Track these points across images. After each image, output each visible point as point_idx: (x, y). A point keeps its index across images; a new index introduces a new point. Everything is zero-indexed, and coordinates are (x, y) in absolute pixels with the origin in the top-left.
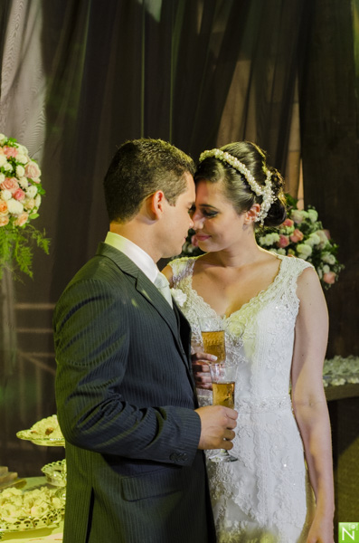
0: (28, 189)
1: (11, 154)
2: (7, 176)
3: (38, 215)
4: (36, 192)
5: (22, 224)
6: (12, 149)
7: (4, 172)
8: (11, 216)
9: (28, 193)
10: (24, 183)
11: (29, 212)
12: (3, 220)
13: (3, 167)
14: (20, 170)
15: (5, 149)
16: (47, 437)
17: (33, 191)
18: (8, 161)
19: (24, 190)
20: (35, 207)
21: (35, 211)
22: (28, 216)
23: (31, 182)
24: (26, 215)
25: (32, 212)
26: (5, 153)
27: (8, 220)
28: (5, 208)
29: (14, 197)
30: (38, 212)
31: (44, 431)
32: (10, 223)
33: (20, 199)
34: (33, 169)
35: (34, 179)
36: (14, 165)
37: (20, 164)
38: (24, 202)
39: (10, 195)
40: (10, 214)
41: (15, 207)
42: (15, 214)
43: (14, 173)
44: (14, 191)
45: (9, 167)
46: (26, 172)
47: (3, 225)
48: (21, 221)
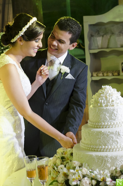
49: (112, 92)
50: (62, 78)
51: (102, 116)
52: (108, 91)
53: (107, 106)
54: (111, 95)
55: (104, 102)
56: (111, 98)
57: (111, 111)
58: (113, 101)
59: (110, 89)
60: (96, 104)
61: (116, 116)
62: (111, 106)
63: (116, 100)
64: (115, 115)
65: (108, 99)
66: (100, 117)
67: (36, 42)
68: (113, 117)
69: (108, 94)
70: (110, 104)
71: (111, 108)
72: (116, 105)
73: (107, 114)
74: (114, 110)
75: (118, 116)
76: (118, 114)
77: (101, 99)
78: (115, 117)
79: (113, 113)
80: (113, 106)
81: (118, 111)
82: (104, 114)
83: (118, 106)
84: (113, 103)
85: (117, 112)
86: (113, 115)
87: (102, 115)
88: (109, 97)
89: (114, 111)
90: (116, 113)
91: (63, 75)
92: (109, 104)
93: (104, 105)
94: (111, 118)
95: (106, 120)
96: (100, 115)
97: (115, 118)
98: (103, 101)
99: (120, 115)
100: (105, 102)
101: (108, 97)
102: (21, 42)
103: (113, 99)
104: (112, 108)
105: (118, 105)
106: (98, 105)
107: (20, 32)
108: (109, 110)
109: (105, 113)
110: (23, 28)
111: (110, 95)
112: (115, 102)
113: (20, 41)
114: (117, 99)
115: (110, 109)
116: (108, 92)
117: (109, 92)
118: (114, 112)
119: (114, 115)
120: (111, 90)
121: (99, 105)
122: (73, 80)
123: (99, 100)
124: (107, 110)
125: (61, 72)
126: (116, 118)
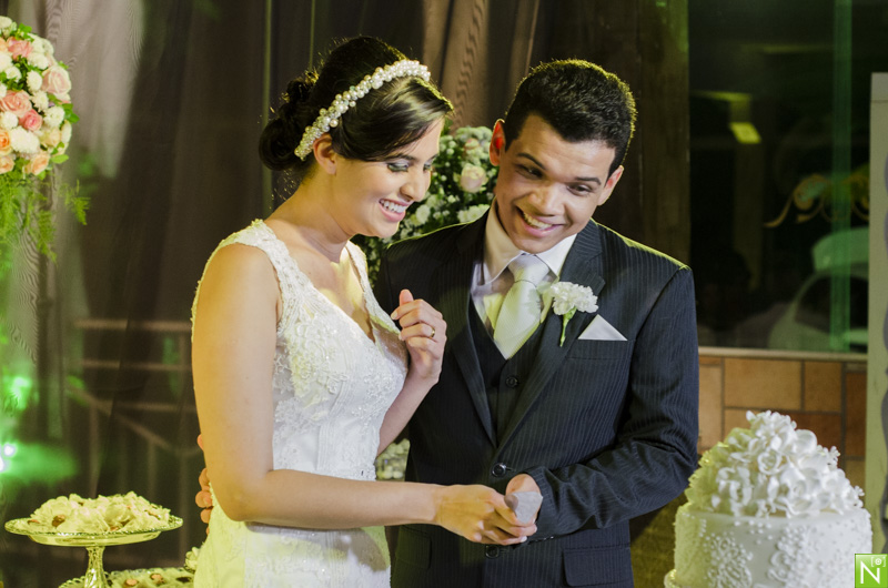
0: (49, 112)
1: (20, 51)
2: (10, 89)
3: (67, 158)
4: (62, 119)
5: (39, 171)
6: (23, 43)
7: (6, 82)
8: (19, 159)
9: (47, 119)
10: (41, 100)
11: (50, 151)
12: (4, 162)
13: (4, 73)
14: (34, 80)
15: (10, 43)
16: (54, 530)
17: (56, 115)
18: (14, 62)
19: (42, 113)
20: (61, 144)
21: (62, 151)
22: (48, 157)
23: (53, 101)
24: (46, 156)
25: (55, 152)
26: (11, 49)
27: (13, 164)
28: (6, 142)
29: (22, 123)
30: (66, 153)
31: (50, 521)
32: (17, 169)
33: (34, 127)
34: (58, 79)
35: (58, 96)
36: (24, 69)
37: (36, 69)
38: (41, 133)
39: (16, 121)
40: (14, 152)
41: (25, 141)
42: (25, 154)
43: (23, 85)
44: (22, 114)
45: (14, 73)
46: (45, 81)
47: (3, 171)
48: (36, 166)
49: (790, 447)
50: (563, 339)
51: (721, 561)
52: (770, 439)
53: (751, 511)
54: (779, 459)
55: (739, 491)
56: (779, 476)
57: (766, 539)
58: (783, 491)
59: (782, 431)
60: (703, 499)
61: (788, 568)
62: (771, 514)
63: (800, 488)
64: (787, 562)
65: (761, 479)
66: (714, 563)
67: (395, 169)
68: (772, 572)
69: (766, 455)
70: (768, 507)
71: (769, 526)
72: (798, 513)
73: (743, 551)
74: (781, 534)
75: (800, 565)
76: (799, 558)
77: (731, 476)
78: (782, 571)
79: (776, 547)
80: (781, 514)
81: (804, 544)
82: (733, 552)
83: (805, 516)
84: (784, 500)
85: (798, 546)
86: (774, 560)
87: (722, 553)
88: (769, 468)
89: (780, 539)
90: (790, 550)
91: (565, 324)
92: (762, 504)
93: (735, 507)
94: (766, 574)
95: (738, 580)
96: (714, 554)
97: (786, 577)
98: (734, 486)
99: (809, 562)
100: (747, 492)
101: (762, 467)
102: (327, 160)
103: (787, 480)
104: (771, 523)
105: (807, 511)
106: (711, 505)
107: (323, 111)
108: (757, 532)
109: (737, 546)
110: (339, 96)
111: (774, 461)
112: (792, 494)
113: (326, 154)
114: (809, 484)
115: (764, 527)
116: (768, 445)
117: (776, 444)
118: (780, 545)
119: (782, 561)
120: (783, 436)
121: (716, 501)
122: (616, 343)
123: (717, 480)
124: (748, 533)
125: (558, 311)
126: (791, 575)
